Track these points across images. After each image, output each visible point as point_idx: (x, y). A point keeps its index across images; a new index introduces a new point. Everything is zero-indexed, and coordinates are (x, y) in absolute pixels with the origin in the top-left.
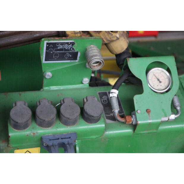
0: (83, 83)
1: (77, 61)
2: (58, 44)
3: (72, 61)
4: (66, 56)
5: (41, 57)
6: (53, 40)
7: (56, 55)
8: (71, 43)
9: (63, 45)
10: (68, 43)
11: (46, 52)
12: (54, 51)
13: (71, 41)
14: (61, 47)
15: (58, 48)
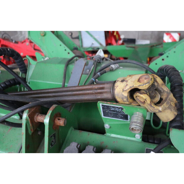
0: (135, 138)
1: (128, 121)
2: (111, 107)
3: (125, 120)
4: (119, 116)
5: (101, 113)
6: (106, 103)
7: (111, 113)
8: (120, 108)
9: (114, 108)
10: (118, 108)
11: (103, 111)
12: (108, 111)
13: (120, 107)
14: (113, 109)
15: (111, 110)
